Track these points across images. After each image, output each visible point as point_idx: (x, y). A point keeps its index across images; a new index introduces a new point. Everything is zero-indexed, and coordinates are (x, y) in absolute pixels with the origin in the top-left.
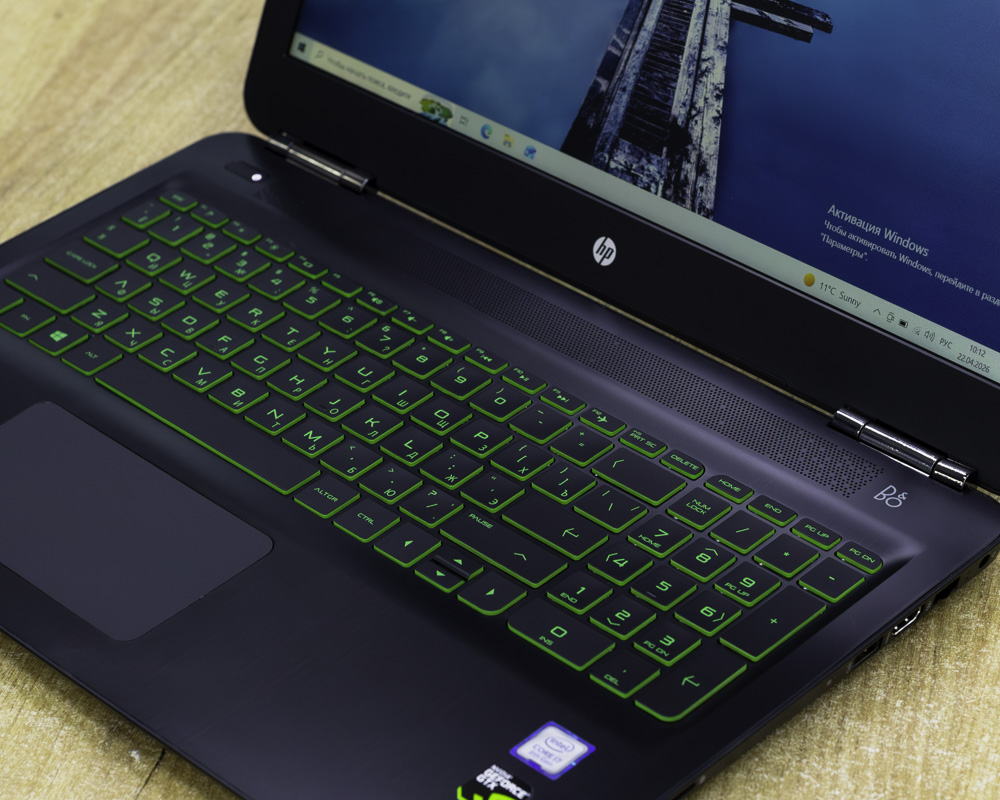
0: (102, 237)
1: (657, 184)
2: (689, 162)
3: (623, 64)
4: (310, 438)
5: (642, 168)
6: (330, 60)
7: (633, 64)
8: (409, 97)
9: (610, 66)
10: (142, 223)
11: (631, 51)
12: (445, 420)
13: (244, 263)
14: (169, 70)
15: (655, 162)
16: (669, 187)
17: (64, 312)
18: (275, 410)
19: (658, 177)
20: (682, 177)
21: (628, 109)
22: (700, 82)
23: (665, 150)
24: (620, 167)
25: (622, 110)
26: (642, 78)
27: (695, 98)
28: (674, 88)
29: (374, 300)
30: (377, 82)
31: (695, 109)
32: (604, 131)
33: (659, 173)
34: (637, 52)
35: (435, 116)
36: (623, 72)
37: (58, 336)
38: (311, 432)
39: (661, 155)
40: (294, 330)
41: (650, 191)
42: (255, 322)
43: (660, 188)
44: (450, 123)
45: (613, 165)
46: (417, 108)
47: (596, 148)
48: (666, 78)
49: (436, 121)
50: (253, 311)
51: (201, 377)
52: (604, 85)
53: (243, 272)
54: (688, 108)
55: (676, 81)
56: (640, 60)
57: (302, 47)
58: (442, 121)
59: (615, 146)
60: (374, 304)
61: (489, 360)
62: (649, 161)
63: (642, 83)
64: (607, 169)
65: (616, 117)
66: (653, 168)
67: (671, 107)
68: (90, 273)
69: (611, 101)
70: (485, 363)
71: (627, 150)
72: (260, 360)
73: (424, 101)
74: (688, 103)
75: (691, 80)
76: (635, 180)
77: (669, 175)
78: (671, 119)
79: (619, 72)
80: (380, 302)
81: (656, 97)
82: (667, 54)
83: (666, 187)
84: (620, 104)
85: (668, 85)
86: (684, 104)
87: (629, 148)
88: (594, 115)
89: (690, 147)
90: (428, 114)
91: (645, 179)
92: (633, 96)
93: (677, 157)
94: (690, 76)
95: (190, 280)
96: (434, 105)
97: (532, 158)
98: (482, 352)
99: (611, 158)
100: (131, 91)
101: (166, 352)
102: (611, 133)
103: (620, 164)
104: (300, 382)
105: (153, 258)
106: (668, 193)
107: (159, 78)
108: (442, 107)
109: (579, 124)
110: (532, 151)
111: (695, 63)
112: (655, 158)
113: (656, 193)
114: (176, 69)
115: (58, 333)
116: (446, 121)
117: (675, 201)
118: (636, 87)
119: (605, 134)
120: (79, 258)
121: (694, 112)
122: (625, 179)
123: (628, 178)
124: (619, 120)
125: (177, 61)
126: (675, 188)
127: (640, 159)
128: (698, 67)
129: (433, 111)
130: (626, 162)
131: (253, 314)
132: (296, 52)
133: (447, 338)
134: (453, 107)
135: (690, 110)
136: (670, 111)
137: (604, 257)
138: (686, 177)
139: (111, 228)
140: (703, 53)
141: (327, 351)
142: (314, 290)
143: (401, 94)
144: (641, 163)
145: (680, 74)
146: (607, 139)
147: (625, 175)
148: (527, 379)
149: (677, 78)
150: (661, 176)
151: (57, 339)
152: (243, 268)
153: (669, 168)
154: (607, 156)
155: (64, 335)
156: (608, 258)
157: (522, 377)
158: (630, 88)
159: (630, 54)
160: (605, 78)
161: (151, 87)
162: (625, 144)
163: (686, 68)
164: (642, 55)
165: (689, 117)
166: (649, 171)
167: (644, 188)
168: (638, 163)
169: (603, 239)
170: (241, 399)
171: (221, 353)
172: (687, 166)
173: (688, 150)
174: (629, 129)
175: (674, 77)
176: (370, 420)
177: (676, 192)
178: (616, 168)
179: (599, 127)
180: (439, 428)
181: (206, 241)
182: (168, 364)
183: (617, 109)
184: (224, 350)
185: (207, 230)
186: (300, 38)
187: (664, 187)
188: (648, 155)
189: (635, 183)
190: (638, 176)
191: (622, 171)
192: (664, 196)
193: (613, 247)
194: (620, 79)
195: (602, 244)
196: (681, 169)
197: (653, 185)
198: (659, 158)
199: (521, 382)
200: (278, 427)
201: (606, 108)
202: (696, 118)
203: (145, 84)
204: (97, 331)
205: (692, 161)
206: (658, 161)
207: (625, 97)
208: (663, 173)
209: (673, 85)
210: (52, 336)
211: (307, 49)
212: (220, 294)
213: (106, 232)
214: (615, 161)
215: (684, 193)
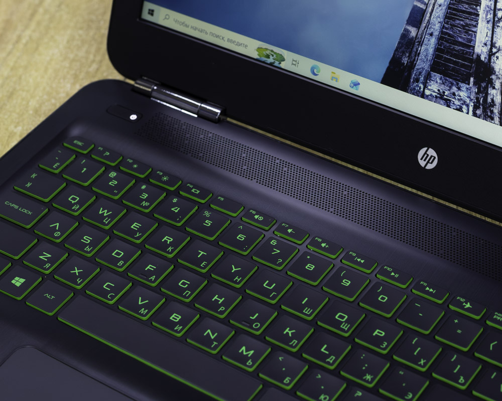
0: (29, 185)
1: (468, 106)
2: (494, 88)
3: (428, 15)
4: (245, 353)
5: (454, 94)
6: (176, 21)
7: (437, 15)
8: (246, 46)
9: (417, 17)
10: (57, 167)
11: (434, 4)
12: (346, 322)
13: (145, 196)
14: (33, 25)
15: (464, 89)
16: (479, 108)
17: (17, 258)
18: (209, 331)
19: (468, 101)
20: (489, 100)
21: (437, 50)
22: (498, 26)
23: (472, 79)
24: (434, 94)
25: (431, 51)
26: (446, 26)
27: (495, 39)
28: (475, 32)
29: (256, 217)
30: (217, 36)
31: (496, 47)
32: (417, 67)
33: (469, 97)
34: (440, 6)
35: (271, 60)
36: (429, 21)
37: (18, 282)
38: (244, 348)
39: (469, 84)
40: (202, 253)
41: (462, 111)
42: (170, 249)
43: (471, 109)
44: (283, 65)
45: (427, 92)
46: (255, 55)
47: (412, 80)
48: (467, 25)
49: (271, 64)
50: (165, 239)
51: (142, 306)
52: (413, 32)
53: (147, 204)
54: (489, 47)
55: (476, 26)
56: (444, 11)
57: (151, 12)
58: (276, 64)
59: (428, 77)
60: (257, 221)
61: (362, 261)
62: (459, 89)
63: (447, 29)
64: (423, 96)
65: (426, 55)
66: (463, 94)
67: (474, 47)
68: (28, 219)
69: (421, 43)
70: (359, 264)
71: (439, 81)
72: (184, 284)
73: (259, 49)
74: (489, 43)
75: (490, 26)
76: (448, 103)
77: (477, 98)
78: (475, 56)
79: (426, 21)
80: (261, 218)
81: (460, 40)
82: (467, 6)
83: (476, 107)
84: (429, 47)
85: (469, 30)
86: (486, 44)
87: (441, 79)
88: (407, 55)
89: (493, 77)
90: (264, 59)
91: (457, 102)
92: (440, 39)
93: (483, 85)
94: (488, 22)
95: (108, 216)
96: (268, 52)
97: (357, 89)
98: (354, 255)
99: (425, 87)
100: (10, 47)
101: (107, 286)
102: (423, 69)
103: (434, 92)
104: (221, 301)
105: (73, 199)
106: (478, 112)
107: (28, 32)
108: (275, 53)
109: (395, 62)
110: (356, 84)
111: (492, 12)
112: (464, 86)
113: (468, 113)
114: (39, 23)
115: (17, 278)
116: (280, 63)
117: (485, 118)
118: (442, 32)
119: (418, 69)
120: (16, 207)
121: (494, 50)
122: (439, 103)
123: (442, 102)
124: (430, 57)
125: (38, 17)
126: (483, 109)
127: (450, 87)
128: (495, 15)
129: (268, 56)
130: (439, 90)
131: (166, 241)
132: (146, 16)
133: (323, 245)
134: (285, 53)
135: (491, 49)
136: (474, 50)
137: (428, 162)
138: (493, 100)
139: (34, 176)
140: (498, 4)
141: (234, 270)
142: (207, 214)
143: (239, 44)
144: (452, 91)
145: (480, 21)
146: (420, 73)
147: (439, 100)
148: (397, 276)
149: (477, 24)
150: (471, 100)
151: (18, 284)
152: (146, 200)
153: (477, 93)
154: (422, 86)
155: (22, 280)
156: (432, 163)
157: (393, 274)
158: (436, 33)
159: (433, 7)
160: (413, 26)
161: (24, 41)
162: (437, 77)
163: (484, 16)
164: (444, 8)
165: (491, 54)
166: (460, 96)
167: (457, 109)
168: (449, 90)
169: (426, 148)
170: (180, 323)
171: (151, 281)
172: (492, 92)
173: (492, 79)
174: (438, 66)
175: (474, 23)
176: (287, 330)
177: (484, 111)
178: (431, 95)
179: (412, 65)
180: (343, 330)
181: (111, 179)
182: (113, 297)
183: (427, 50)
184: (153, 278)
185: (109, 169)
186: (148, 6)
187: (474, 108)
188: (458, 84)
189: (448, 106)
190: (450, 100)
191: (436, 97)
192: (475, 115)
193: (435, 154)
194: (427, 27)
195: (425, 153)
196: (487, 94)
197: (464, 107)
198: (468, 86)
199: (393, 278)
200: (216, 347)
201: (417, 50)
202: (497, 55)
203: (19, 38)
204: (47, 272)
205: (496, 87)
206: (467, 89)
207: (433, 41)
208: (472, 97)
209: (474, 29)
210: (13, 282)
211: (155, 13)
212: (135, 226)
213: (31, 180)
214: (429, 89)
215: (492, 112)
